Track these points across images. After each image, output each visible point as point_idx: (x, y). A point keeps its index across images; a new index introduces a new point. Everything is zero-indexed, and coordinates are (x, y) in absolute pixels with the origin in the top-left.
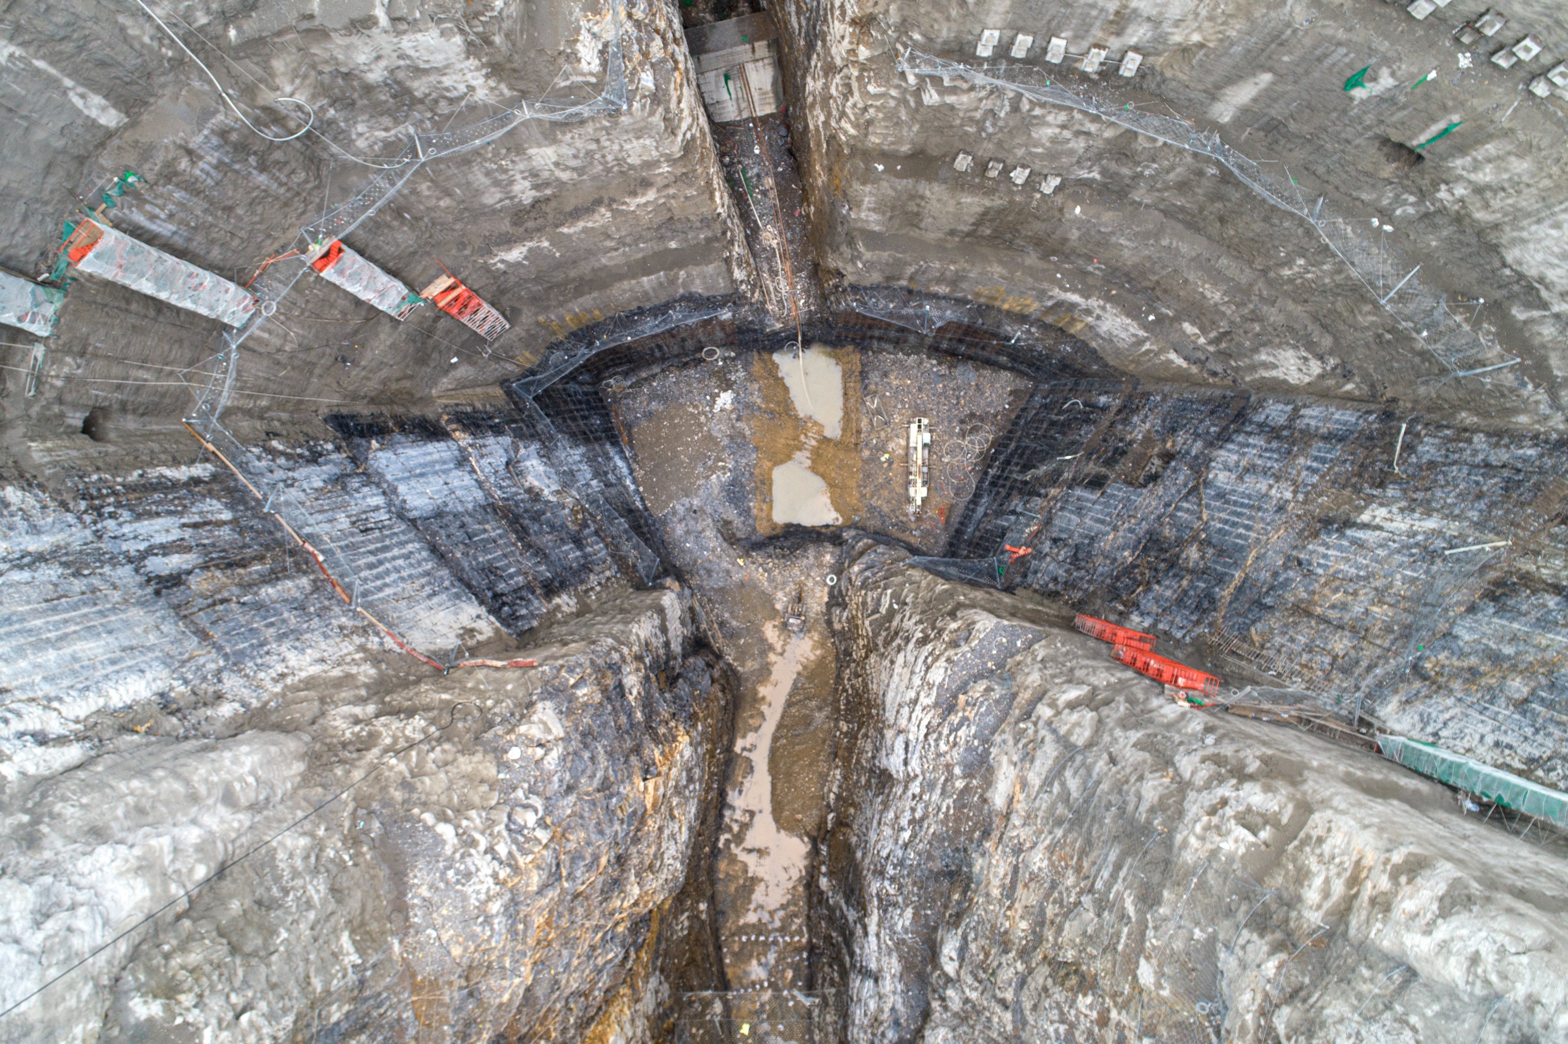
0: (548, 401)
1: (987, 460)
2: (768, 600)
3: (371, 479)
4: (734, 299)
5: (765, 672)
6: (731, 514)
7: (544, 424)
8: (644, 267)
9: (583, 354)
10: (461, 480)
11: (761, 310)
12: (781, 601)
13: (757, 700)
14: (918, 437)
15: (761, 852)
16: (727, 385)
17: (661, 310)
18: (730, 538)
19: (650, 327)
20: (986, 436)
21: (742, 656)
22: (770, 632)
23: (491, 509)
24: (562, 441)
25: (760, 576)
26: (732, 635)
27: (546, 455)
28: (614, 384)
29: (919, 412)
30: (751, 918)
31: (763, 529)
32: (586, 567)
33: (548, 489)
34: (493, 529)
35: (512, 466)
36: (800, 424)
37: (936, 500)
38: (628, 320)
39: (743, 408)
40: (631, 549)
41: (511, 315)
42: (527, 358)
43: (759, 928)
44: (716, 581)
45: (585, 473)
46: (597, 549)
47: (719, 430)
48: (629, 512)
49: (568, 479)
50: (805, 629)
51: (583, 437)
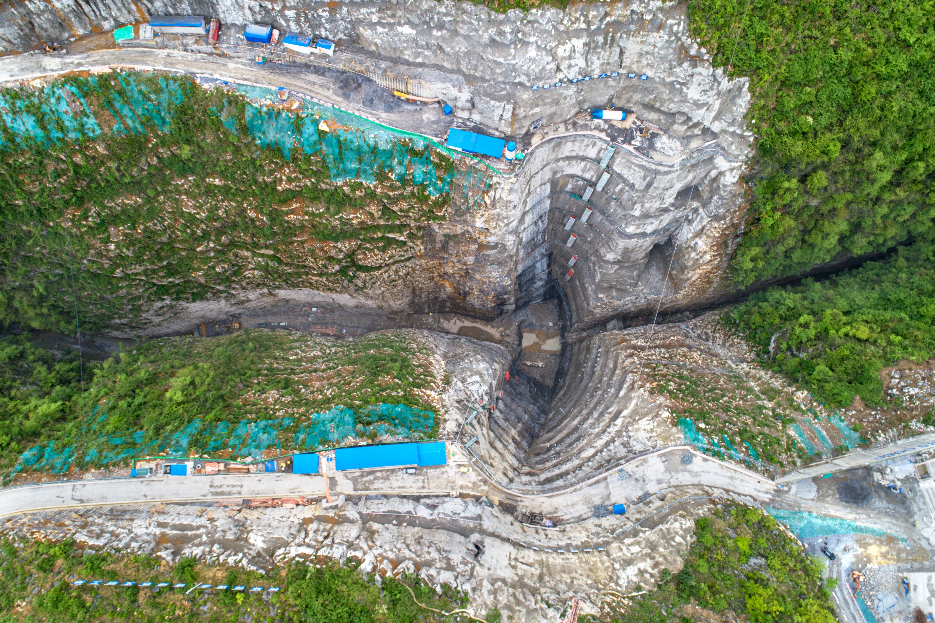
0: (553, 287)
1: (535, 379)
2: (508, 329)
3: (542, 258)
4: (571, 325)
5: (493, 327)
6: (526, 324)
7: (548, 286)
8: (577, 306)
9: (562, 294)
10: (540, 271)
11: (569, 332)
12: (508, 332)
13: (487, 325)
14: (540, 364)
15: (455, 323)
16: (554, 325)
17: (570, 310)
18: (522, 322)
19: (566, 308)
20: (540, 380)
21: (497, 323)
22: (501, 329)
23: (534, 275)
24: (545, 289)
25: (513, 328)
26: (501, 321)
27: (542, 286)
28: (556, 301)
29: (546, 365)
30: (442, 320)
31: (522, 330)
32: (521, 291)
33: (536, 286)
34: (531, 275)
35: (541, 279)
36: (544, 341)
37: (526, 368)
38: (568, 303)
39: (549, 328)
40: (522, 301)
41: (569, 281)
42: (561, 284)
43: (439, 321)
44: (513, 318)
45: (538, 293)
46: (523, 294)
47: (544, 322)
48: (529, 302)
49: (537, 289)
50: (502, 336)
51: (545, 294)
